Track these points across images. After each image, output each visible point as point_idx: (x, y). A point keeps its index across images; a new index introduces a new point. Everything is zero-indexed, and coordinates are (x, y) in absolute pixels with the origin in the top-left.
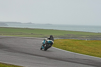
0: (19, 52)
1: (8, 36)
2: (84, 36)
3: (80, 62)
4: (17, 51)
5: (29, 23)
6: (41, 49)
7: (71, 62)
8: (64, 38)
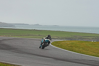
0: (27, 53)
1: (16, 37)
2: (90, 38)
3: (87, 63)
4: (24, 52)
5: (36, 25)
6: (40, 47)
7: (78, 63)
8: (70, 39)
